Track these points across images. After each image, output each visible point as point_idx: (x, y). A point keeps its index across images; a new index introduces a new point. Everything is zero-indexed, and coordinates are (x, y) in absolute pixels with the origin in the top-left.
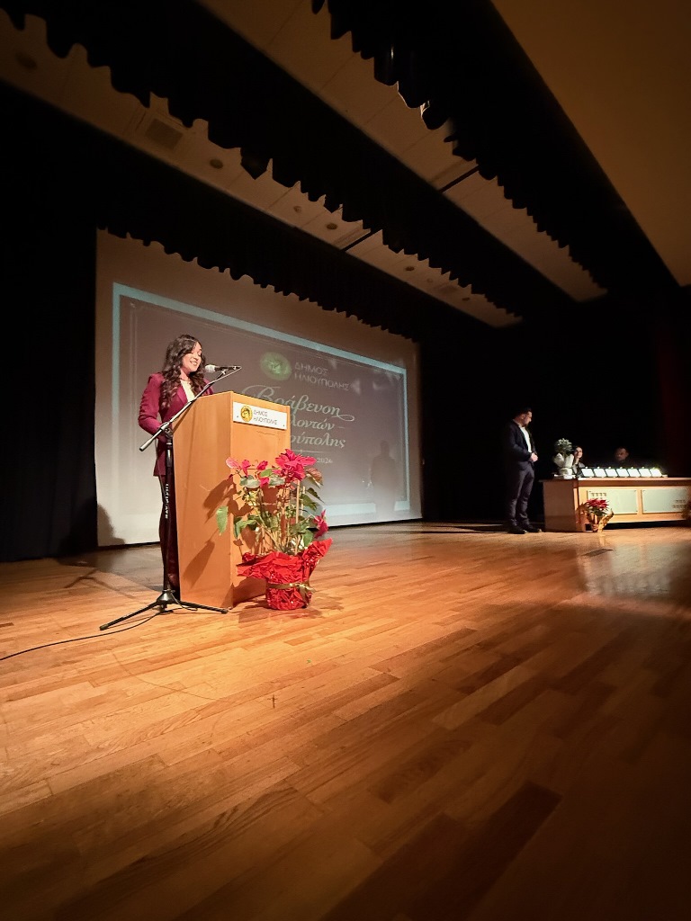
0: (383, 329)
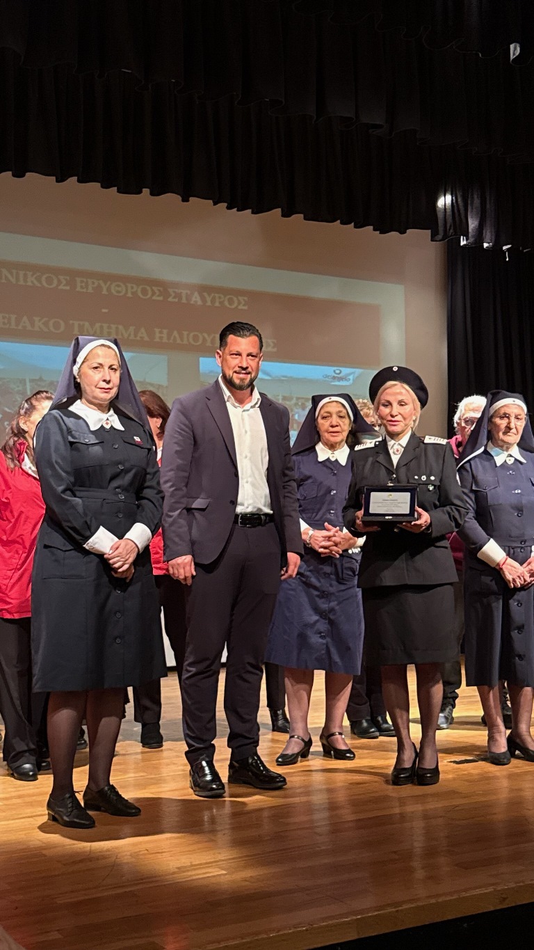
0: (286, 214)
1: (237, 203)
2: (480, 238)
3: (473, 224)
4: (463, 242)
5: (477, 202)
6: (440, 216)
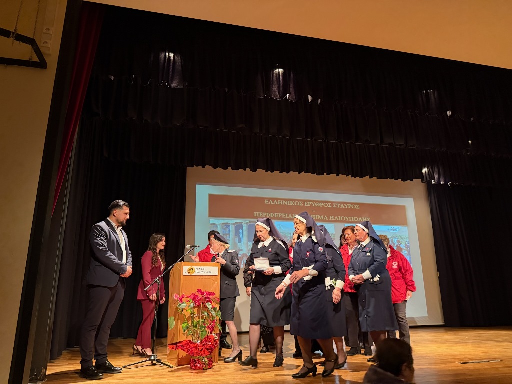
1: (354, 175)
2: (439, 181)
3: (436, 177)
4: (433, 183)
5: (437, 170)
6: (424, 175)
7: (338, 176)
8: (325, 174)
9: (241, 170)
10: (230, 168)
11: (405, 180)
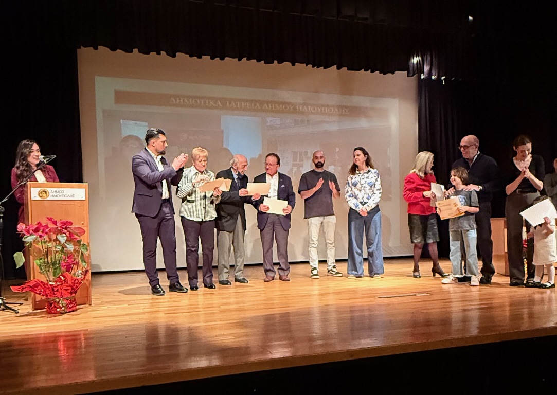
0: (339, 68)
1: (316, 65)
2: (430, 74)
3: (426, 69)
4: (422, 77)
5: (429, 58)
6: (411, 66)
7: (293, 65)
8: (276, 62)
9: (153, 54)
10: (136, 51)
11: (384, 72)
